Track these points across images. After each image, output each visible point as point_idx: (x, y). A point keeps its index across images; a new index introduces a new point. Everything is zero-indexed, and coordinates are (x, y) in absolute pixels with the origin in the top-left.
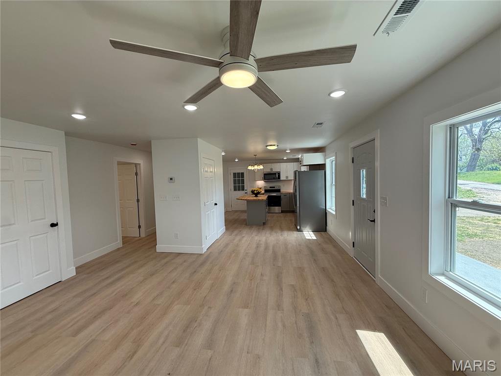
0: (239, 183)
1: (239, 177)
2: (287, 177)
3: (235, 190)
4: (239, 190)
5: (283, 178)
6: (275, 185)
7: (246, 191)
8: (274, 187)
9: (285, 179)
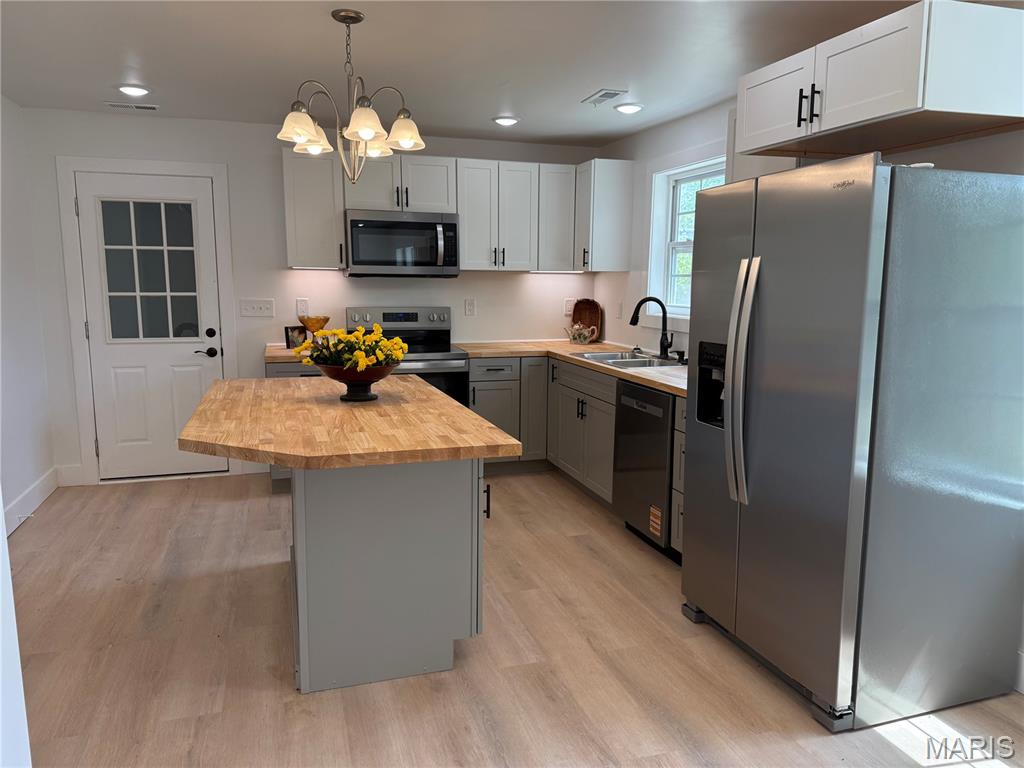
0: (152, 280)
1: (149, 234)
2: (498, 255)
3: (123, 327)
4: (156, 330)
5: (471, 256)
6: (424, 298)
7: (213, 342)
8: (412, 317)
9: (484, 264)
